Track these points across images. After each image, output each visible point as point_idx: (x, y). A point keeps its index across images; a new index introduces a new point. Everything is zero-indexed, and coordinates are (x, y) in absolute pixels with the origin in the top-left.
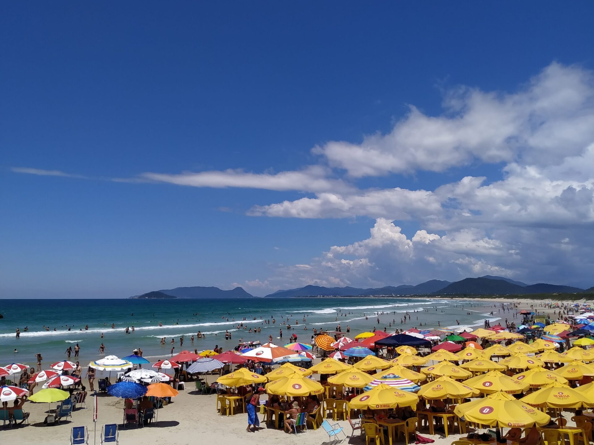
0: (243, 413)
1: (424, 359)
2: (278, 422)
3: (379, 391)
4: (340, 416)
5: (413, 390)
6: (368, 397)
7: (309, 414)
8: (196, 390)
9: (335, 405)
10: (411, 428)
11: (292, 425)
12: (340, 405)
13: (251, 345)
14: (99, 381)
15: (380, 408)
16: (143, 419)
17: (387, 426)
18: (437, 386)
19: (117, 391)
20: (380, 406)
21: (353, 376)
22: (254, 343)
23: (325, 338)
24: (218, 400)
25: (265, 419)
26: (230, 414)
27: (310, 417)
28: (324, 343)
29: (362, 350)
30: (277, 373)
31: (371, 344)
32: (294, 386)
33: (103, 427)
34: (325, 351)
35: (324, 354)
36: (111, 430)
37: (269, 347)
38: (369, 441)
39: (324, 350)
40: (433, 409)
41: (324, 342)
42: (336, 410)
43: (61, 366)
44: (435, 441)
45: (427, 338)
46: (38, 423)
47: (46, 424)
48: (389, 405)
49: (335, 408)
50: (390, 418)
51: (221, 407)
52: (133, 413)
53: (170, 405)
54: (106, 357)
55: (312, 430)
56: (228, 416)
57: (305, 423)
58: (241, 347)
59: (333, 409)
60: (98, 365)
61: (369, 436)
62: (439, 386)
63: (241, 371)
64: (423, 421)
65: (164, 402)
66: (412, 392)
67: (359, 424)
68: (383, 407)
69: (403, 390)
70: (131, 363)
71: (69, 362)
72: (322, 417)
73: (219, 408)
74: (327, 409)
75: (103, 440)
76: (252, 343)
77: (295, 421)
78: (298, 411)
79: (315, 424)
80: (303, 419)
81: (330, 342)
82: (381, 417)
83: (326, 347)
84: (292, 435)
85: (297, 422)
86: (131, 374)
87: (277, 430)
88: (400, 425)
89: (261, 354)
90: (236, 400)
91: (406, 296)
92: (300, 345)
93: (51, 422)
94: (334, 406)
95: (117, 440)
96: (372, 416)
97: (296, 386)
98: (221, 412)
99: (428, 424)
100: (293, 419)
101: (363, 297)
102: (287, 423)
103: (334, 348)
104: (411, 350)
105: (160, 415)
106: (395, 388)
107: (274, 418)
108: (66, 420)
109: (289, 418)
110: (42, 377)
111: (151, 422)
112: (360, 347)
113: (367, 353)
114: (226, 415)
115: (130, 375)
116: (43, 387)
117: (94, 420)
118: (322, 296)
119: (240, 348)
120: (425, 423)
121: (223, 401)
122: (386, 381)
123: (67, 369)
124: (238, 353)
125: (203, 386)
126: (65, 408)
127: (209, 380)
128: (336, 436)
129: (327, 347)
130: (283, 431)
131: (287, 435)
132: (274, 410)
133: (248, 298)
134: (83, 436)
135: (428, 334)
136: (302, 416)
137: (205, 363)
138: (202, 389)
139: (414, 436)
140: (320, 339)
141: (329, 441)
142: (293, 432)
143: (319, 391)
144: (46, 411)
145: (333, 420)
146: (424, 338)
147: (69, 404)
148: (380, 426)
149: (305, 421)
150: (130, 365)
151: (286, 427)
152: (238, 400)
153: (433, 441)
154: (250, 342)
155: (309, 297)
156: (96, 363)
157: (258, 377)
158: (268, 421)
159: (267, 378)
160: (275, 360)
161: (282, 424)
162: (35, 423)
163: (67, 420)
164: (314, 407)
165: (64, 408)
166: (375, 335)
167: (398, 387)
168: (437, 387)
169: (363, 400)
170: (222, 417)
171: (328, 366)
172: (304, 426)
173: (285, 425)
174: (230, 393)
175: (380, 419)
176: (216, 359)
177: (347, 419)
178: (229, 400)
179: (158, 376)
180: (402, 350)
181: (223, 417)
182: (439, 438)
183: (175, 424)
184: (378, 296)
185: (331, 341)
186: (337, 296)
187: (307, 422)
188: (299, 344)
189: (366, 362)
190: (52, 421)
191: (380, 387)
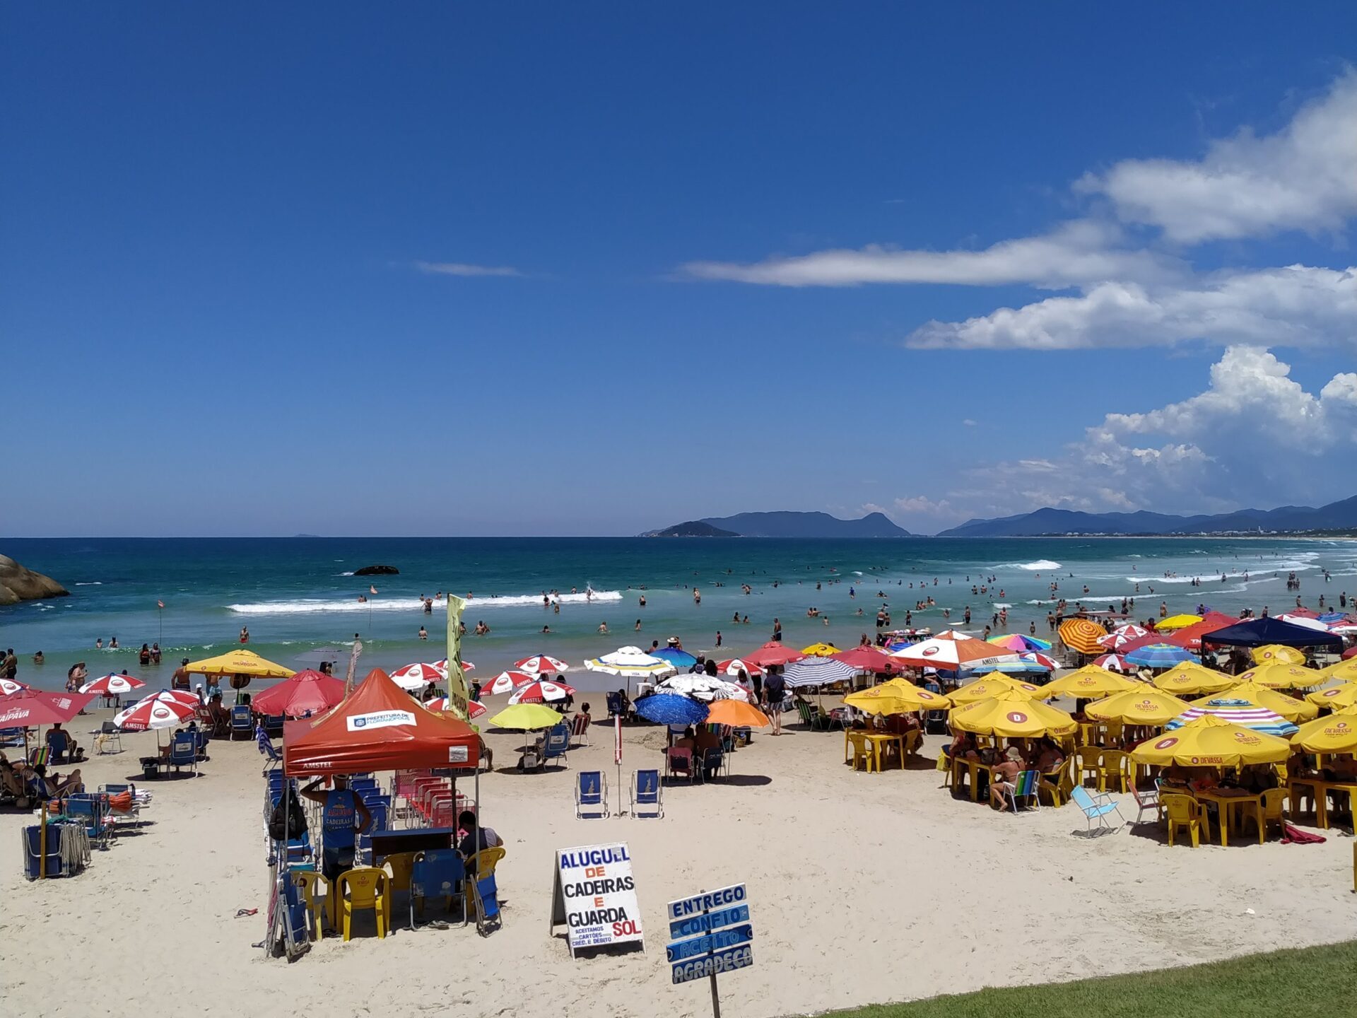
0: (901, 768)
1: (1321, 675)
2: (976, 788)
3: (1198, 731)
4: (1112, 783)
5: (1281, 732)
6: (1174, 741)
7: (1043, 774)
8: (800, 722)
9: (1102, 761)
10: (1271, 810)
11: (1006, 794)
12: (1112, 761)
13: (912, 637)
14: (609, 696)
15: (1200, 764)
16: (703, 768)
17: (1217, 804)
18: (1338, 726)
19: (652, 712)
20: (1200, 760)
21: (1144, 702)
22: (917, 633)
23: (1082, 627)
24: (848, 740)
25: (948, 781)
26: (874, 769)
27: (1046, 781)
28: (1080, 637)
29: (1170, 652)
30: (972, 692)
31: (1194, 641)
32: (1010, 717)
33: (633, 775)
34: (1083, 654)
35: (1079, 662)
36: (649, 781)
37: (952, 639)
38: (1176, 831)
39: (1080, 653)
40: (1328, 776)
41: (1078, 634)
42: (1103, 771)
43: (534, 665)
44: (1328, 840)
45: (1335, 630)
46: (507, 767)
47: (521, 769)
48: (1221, 759)
49: (1103, 766)
50: (1223, 787)
51: (856, 753)
52: (683, 756)
53: (748, 747)
54: (620, 650)
55: (1050, 808)
56: (871, 773)
57: (1034, 791)
58: (889, 640)
59: (1097, 768)
60: (606, 664)
61: (1176, 820)
62: (1342, 725)
63: (894, 684)
64: (1304, 800)
65: (739, 740)
66: (1277, 734)
67: (1155, 798)
68: (1207, 762)
69: (1258, 731)
70: (667, 662)
71: (549, 659)
72: (1074, 784)
73: (851, 756)
74: (1085, 768)
75: (633, 799)
76: (914, 633)
77: (1014, 786)
78: (1019, 767)
79: (1057, 797)
80: (1031, 784)
81: (1095, 636)
82: (1203, 785)
83: (1084, 645)
84: (1007, 813)
85: (1016, 788)
86: (673, 681)
87: (974, 804)
88: (1246, 802)
89: (933, 653)
90: (886, 742)
91: (1295, 532)
92: (1023, 639)
93: (530, 766)
94: (1100, 762)
95: (660, 801)
96: (1184, 782)
97: (1015, 716)
98: (855, 765)
99: (1314, 809)
100: (1008, 781)
101: (1181, 535)
102: (996, 791)
103: (1105, 648)
104: (1291, 654)
105: (734, 763)
106: (1241, 726)
107: (967, 780)
108: (556, 766)
109: (1000, 781)
110: (503, 684)
111: (718, 775)
112: (1165, 645)
113: (1181, 658)
114: (866, 771)
115: (672, 685)
116: (510, 702)
117: (616, 761)
118: (1077, 533)
119: (888, 642)
120: (1309, 805)
121: (858, 742)
122: (1218, 710)
123: (546, 671)
124: (884, 651)
125: (813, 715)
126: (554, 741)
127: (828, 704)
128: (1102, 819)
129: (1087, 646)
130: (987, 807)
131: (997, 813)
132: (967, 763)
133: (899, 537)
134: (597, 789)
135: (1340, 620)
136: (1028, 776)
137: (817, 667)
138: (812, 720)
139: (1280, 827)
140: (1071, 628)
141: (1088, 829)
142: (1009, 809)
143: (1064, 729)
144: (517, 748)
145: (1097, 791)
146: (1329, 629)
147: (561, 734)
148: (1201, 801)
149: (1036, 789)
150: (667, 666)
151: (993, 800)
152: (889, 742)
153: (1322, 840)
154: (908, 631)
155: (1045, 536)
156: (601, 661)
157: (932, 698)
158: (955, 788)
159: (951, 701)
160: (967, 665)
161: (985, 792)
162: (502, 767)
163: (559, 765)
164: (1055, 761)
165: (552, 742)
166: (1203, 621)
167: (1245, 724)
168: (1337, 728)
169: (1162, 746)
170: (858, 774)
171: (1087, 682)
172: (1032, 797)
173: (991, 794)
174: (873, 727)
175: (1201, 788)
176: (839, 660)
177: (1128, 790)
178: (871, 740)
179: (725, 689)
180: (1268, 655)
181: (860, 775)
182: (1339, 836)
183: (764, 780)
184: (1220, 533)
185: (1097, 634)
186: (1115, 534)
187: (1040, 789)
188: (1020, 637)
189: (1177, 676)
190: (532, 764)
191: (1203, 722)
